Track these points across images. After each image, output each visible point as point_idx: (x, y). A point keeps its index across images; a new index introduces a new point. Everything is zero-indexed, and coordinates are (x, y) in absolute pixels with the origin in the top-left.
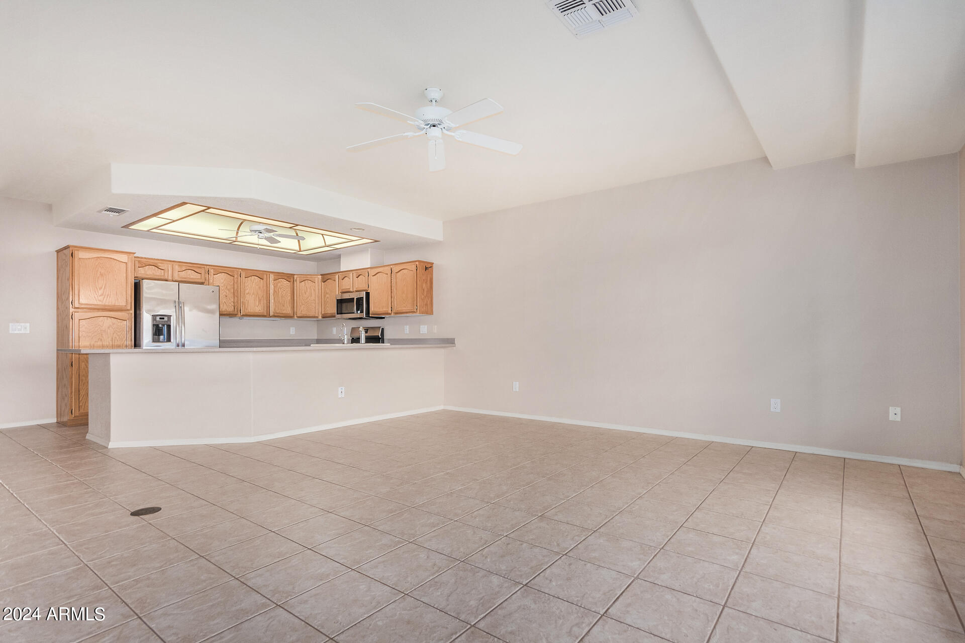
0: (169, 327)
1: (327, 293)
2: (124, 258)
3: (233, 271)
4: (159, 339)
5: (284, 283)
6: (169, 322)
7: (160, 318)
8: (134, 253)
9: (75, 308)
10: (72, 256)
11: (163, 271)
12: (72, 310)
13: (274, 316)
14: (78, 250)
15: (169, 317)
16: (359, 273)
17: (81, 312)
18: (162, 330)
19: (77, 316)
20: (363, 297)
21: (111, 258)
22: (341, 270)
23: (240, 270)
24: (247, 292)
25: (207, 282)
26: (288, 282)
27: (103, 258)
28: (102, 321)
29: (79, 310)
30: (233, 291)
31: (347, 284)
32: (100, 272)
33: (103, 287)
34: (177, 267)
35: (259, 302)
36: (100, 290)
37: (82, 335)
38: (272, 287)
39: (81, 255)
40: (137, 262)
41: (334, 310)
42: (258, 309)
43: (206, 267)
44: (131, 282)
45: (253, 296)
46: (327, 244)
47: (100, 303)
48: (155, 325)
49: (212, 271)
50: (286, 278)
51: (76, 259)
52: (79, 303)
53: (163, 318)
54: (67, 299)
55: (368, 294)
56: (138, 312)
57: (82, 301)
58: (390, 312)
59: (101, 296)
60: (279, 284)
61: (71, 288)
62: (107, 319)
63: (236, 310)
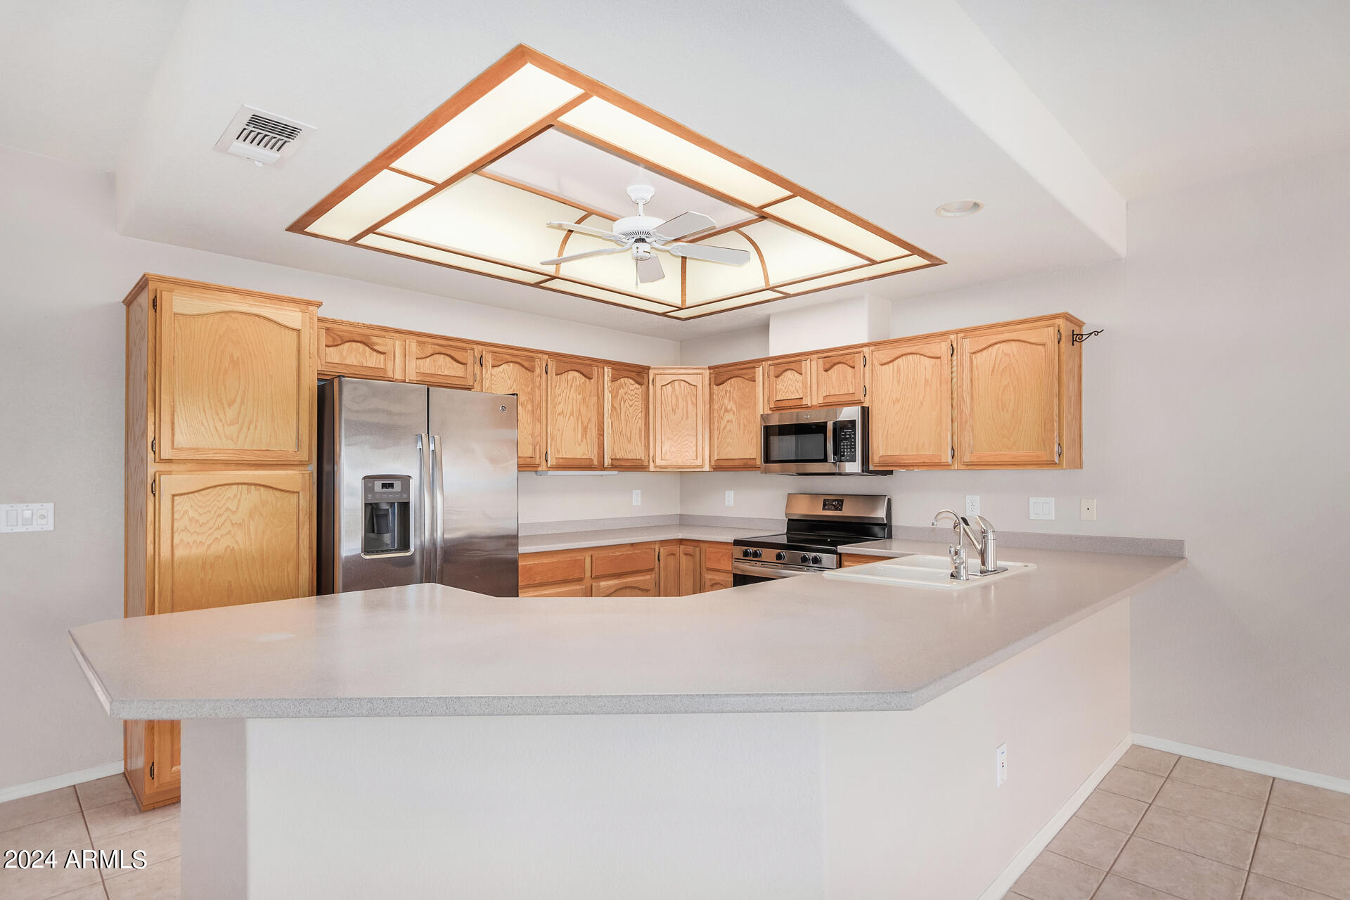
0: (405, 507)
1: (726, 411)
2: (292, 317)
3: (532, 359)
4: (380, 540)
5: (629, 386)
6: (405, 496)
7: (384, 486)
8: (319, 305)
9: (162, 461)
10: (154, 305)
11: (382, 356)
12: (152, 468)
13: (613, 467)
14: (171, 291)
15: (405, 480)
16: (832, 359)
17: (179, 473)
18: (386, 515)
19: (169, 484)
20: (853, 422)
21: (259, 316)
22: (771, 355)
23: (546, 357)
24: (559, 409)
25: (477, 386)
26: (637, 386)
27: (239, 316)
28: (235, 496)
29: (173, 467)
30: (531, 409)
31: (790, 387)
32: (231, 356)
33: (239, 399)
34: (413, 345)
35: (582, 435)
36: (230, 405)
37: (182, 541)
38: (608, 396)
39: (178, 303)
40: (323, 332)
41: (753, 450)
42: (583, 450)
43: (475, 346)
44: (310, 383)
45: (572, 418)
46: (772, 283)
47: (231, 445)
48: (371, 504)
49: (488, 359)
50: (634, 374)
51: (166, 319)
52: (173, 448)
53: (391, 486)
54: (143, 435)
55: (865, 412)
56: (326, 467)
57: (181, 440)
58: (950, 460)
59: (232, 424)
60: (621, 391)
61: (150, 403)
62: (249, 492)
63: (538, 454)
